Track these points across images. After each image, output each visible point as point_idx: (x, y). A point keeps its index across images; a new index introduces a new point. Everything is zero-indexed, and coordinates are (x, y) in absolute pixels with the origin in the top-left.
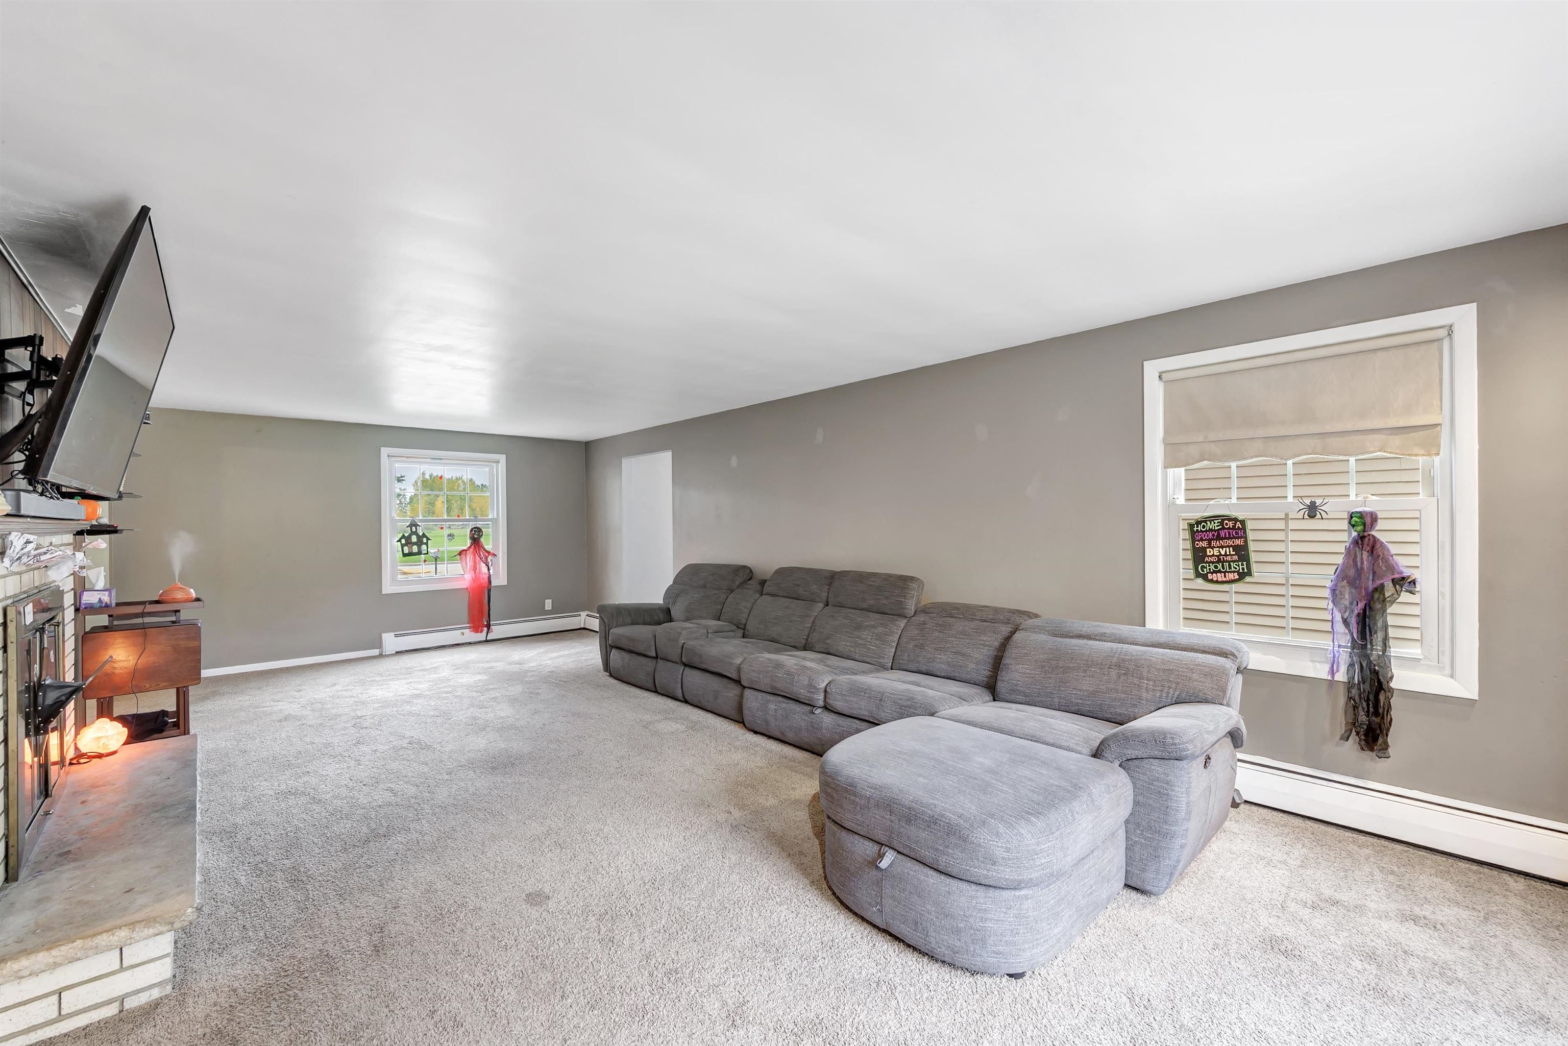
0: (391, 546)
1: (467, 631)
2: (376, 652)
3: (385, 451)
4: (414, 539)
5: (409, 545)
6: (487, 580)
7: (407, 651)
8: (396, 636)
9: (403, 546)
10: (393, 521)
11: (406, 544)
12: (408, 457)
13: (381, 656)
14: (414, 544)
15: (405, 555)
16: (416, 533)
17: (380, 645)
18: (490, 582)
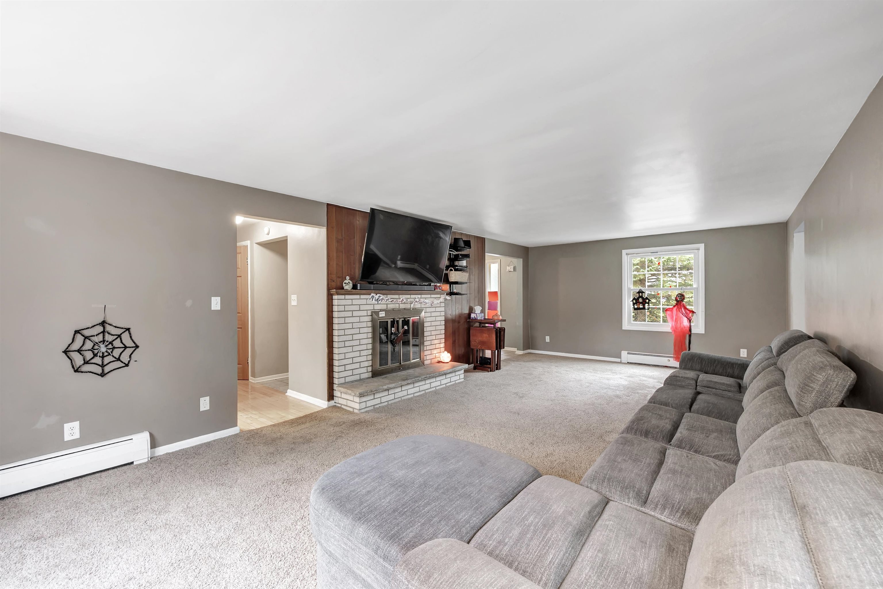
0: (628, 305)
1: (672, 359)
2: (618, 360)
3: (624, 252)
4: (640, 300)
5: (638, 304)
6: (688, 329)
7: (635, 363)
8: (628, 353)
9: (634, 304)
10: (629, 290)
11: (636, 303)
12: (637, 254)
13: (621, 363)
14: (641, 303)
15: (635, 309)
16: (642, 297)
17: (620, 357)
18: (690, 330)
